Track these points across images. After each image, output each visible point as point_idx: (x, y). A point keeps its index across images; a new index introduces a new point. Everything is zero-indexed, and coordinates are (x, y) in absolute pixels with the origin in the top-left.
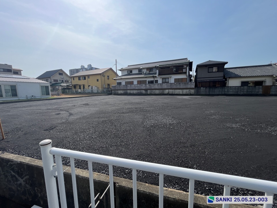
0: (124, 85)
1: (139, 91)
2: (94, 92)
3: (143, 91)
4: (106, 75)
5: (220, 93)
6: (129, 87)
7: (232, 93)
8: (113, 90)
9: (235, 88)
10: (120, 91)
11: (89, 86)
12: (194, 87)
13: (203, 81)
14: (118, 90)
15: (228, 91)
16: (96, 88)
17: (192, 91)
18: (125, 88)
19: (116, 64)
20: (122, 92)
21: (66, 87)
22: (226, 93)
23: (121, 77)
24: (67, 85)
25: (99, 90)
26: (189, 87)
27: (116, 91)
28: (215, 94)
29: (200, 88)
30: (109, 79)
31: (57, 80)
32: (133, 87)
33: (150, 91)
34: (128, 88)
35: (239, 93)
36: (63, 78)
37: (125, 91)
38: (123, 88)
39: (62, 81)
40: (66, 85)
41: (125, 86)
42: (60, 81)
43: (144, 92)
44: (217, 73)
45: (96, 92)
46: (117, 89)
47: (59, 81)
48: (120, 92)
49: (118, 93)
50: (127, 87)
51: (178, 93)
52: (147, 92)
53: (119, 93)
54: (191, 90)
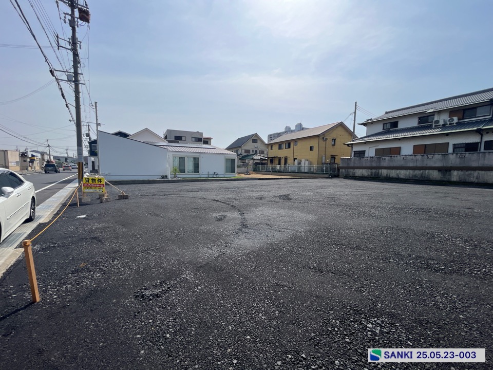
0: (373, 157)
1: (418, 172)
2: (303, 171)
3: (431, 172)
4: (329, 138)
6: (386, 161)
8: (342, 168)
10: (361, 170)
11: (295, 159)
14: (354, 168)
16: (307, 162)
18: (374, 165)
19: (355, 113)
20: (365, 172)
21: (259, 162)
23: (366, 139)
24: (261, 159)
25: (312, 168)
27: (349, 170)
30: (334, 145)
31: (250, 150)
32: (398, 161)
33: (460, 173)
34: (385, 164)
36: (257, 148)
37: (374, 171)
38: (368, 165)
39: (256, 151)
40: (259, 157)
41: (376, 159)
42: (253, 151)
43: (435, 175)
45: (306, 171)
46: (352, 165)
47: (251, 151)
48: (359, 172)
49: (354, 174)
50: (380, 162)
52: (450, 175)
53: (356, 175)
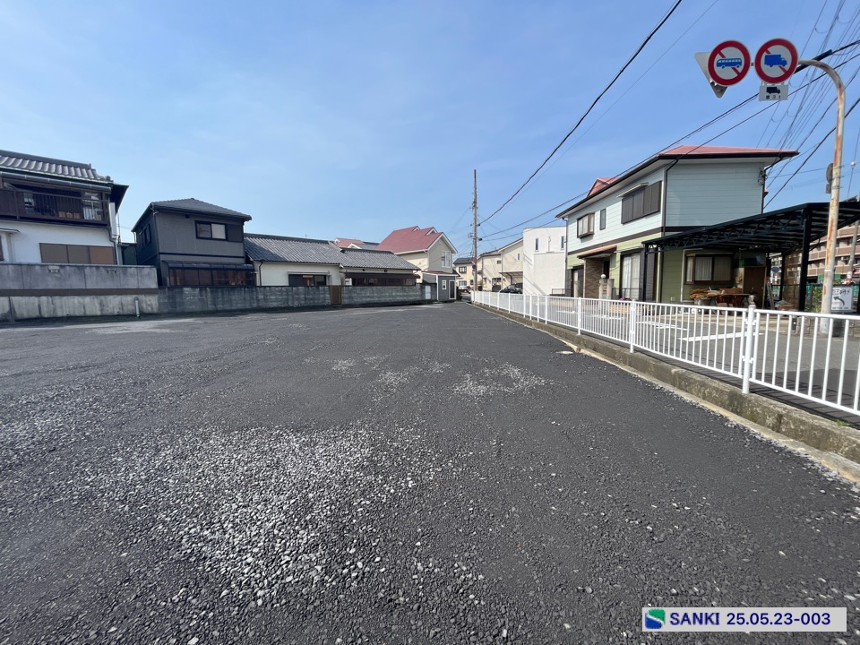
5: (247, 306)
7: (275, 304)
9: (280, 291)
12: (154, 285)
13: (185, 265)
15: (265, 300)
17: (152, 302)
22: (262, 304)
26: (132, 283)
28: (233, 308)
29: (182, 292)
35: (290, 304)
44: (226, 243)
51: (77, 314)
54: (142, 297)
